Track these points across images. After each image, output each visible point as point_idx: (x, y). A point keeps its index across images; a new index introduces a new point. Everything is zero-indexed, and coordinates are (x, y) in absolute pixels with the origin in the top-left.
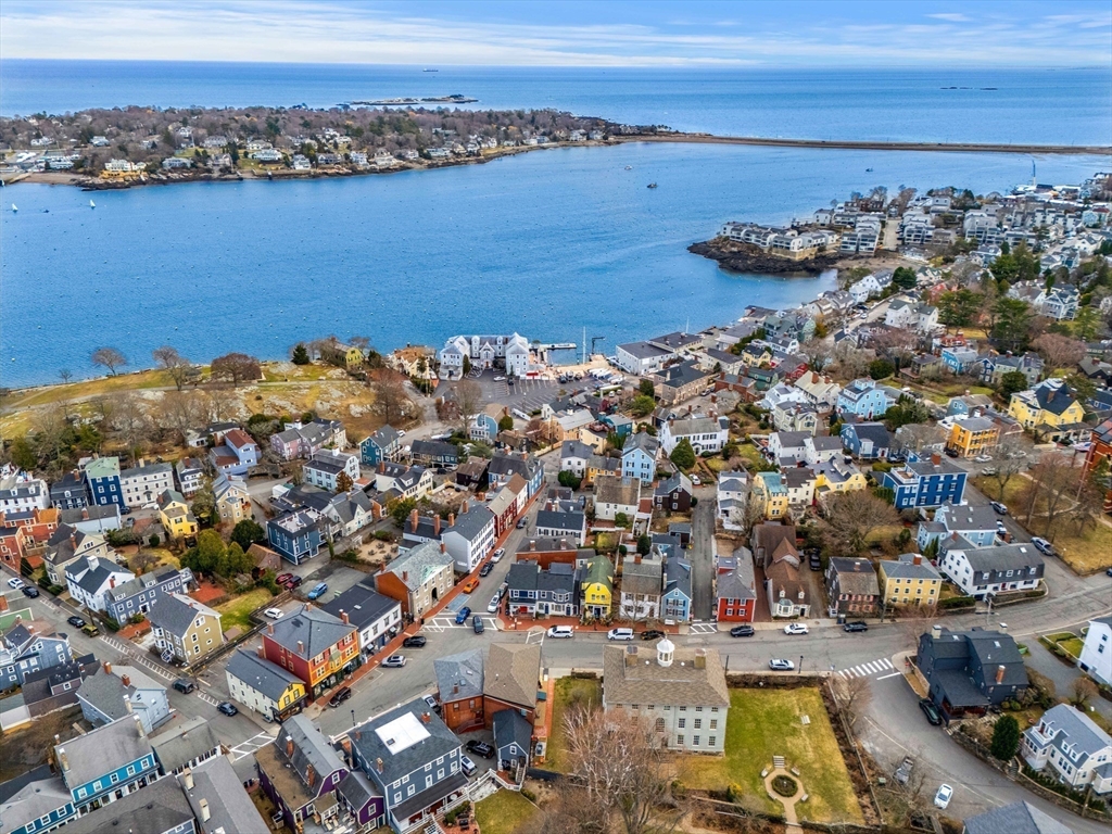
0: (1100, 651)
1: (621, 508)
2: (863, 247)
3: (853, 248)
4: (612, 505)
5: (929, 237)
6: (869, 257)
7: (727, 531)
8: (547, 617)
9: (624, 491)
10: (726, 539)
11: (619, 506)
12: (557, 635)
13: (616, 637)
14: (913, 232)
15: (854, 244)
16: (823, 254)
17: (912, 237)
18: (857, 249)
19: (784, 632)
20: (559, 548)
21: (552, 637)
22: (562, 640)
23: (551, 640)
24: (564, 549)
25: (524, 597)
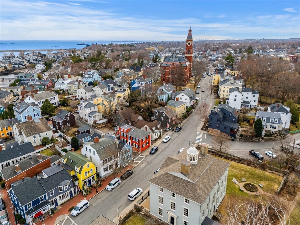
0: (235, 101)
1: (43, 135)
2: (21, 66)
3: (17, 66)
4: (37, 136)
5: (40, 60)
6: (24, 68)
7: (100, 124)
8: (59, 207)
9: (40, 126)
10: (102, 127)
11: (41, 134)
12: (81, 210)
13: (113, 187)
14: (34, 60)
15: (17, 65)
16: (7, 69)
17: (35, 61)
18: (19, 67)
19: (165, 142)
20: (38, 161)
21: (78, 215)
22: (86, 211)
23: (79, 218)
24: (41, 160)
25: (38, 205)
